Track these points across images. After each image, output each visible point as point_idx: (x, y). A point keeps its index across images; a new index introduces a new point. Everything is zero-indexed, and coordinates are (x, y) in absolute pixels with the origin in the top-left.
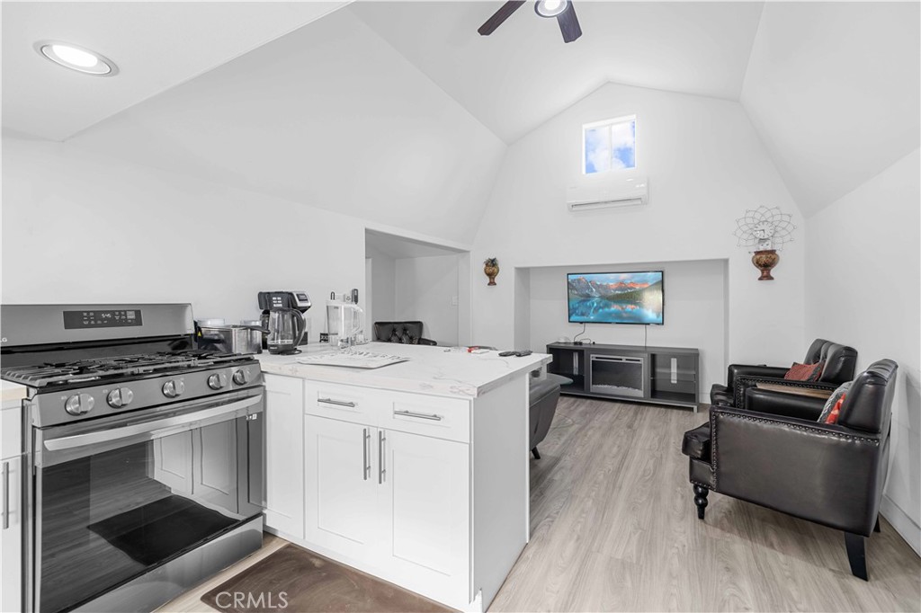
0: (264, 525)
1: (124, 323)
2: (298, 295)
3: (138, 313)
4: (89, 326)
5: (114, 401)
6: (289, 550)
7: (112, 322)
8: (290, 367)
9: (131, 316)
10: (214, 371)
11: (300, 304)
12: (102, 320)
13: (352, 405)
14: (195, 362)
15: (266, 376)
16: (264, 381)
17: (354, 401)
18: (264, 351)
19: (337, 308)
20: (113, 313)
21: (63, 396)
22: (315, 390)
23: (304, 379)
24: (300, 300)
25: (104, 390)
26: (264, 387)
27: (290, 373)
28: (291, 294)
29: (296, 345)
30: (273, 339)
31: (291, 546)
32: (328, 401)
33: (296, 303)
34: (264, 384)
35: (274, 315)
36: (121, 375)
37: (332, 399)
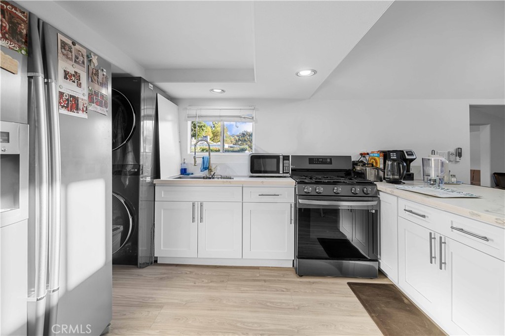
0: (379, 267)
1: (326, 163)
2: (407, 152)
3: (331, 159)
4: (315, 164)
5: (317, 190)
6: (391, 286)
7: (322, 163)
8: (391, 189)
9: (329, 160)
10: (354, 186)
11: (407, 157)
12: (320, 161)
13: (424, 216)
14: (347, 181)
15: (380, 193)
16: (379, 195)
17: (426, 215)
18: (383, 181)
19: (429, 160)
20: (323, 159)
21: (303, 186)
22: (403, 204)
23: (398, 197)
24: (408, 155)
25: (315, 186)
26: (379, 198)
27: (390, 193)
28: (402, 151)
29: (401, 179)
30: (388, 175)
31: (393, 285)
32: (411, 212)
33: (405, 157)
34: (378, 196)
35: (389, 163)
36: (321, 182)
37: (414, 211)
